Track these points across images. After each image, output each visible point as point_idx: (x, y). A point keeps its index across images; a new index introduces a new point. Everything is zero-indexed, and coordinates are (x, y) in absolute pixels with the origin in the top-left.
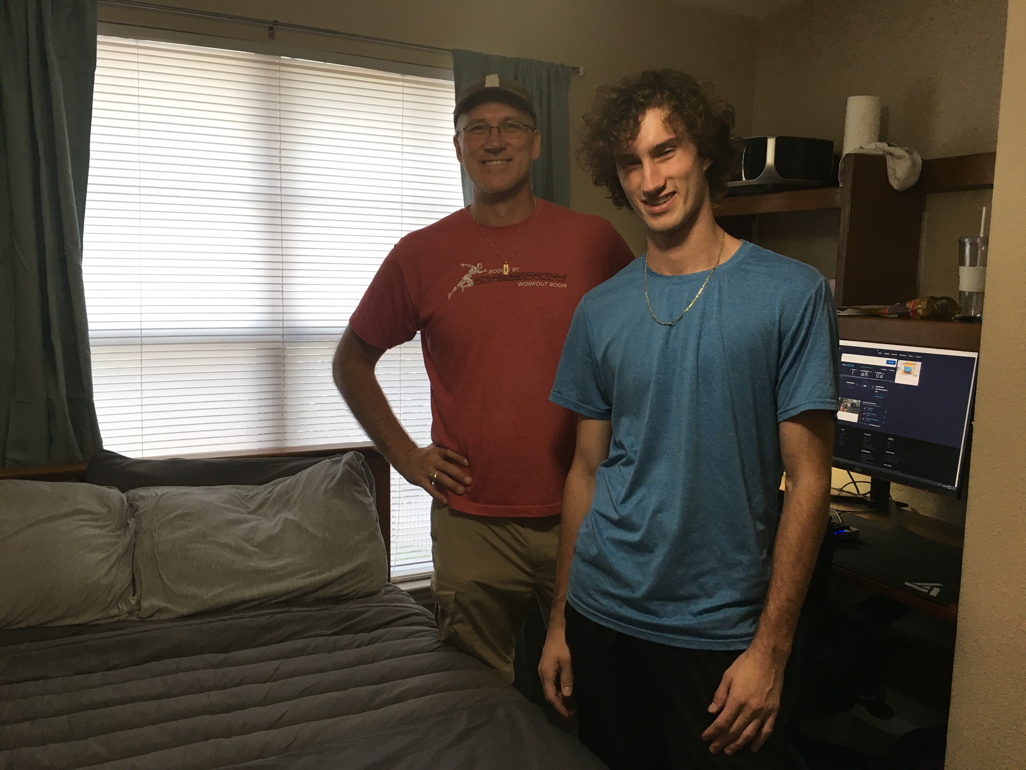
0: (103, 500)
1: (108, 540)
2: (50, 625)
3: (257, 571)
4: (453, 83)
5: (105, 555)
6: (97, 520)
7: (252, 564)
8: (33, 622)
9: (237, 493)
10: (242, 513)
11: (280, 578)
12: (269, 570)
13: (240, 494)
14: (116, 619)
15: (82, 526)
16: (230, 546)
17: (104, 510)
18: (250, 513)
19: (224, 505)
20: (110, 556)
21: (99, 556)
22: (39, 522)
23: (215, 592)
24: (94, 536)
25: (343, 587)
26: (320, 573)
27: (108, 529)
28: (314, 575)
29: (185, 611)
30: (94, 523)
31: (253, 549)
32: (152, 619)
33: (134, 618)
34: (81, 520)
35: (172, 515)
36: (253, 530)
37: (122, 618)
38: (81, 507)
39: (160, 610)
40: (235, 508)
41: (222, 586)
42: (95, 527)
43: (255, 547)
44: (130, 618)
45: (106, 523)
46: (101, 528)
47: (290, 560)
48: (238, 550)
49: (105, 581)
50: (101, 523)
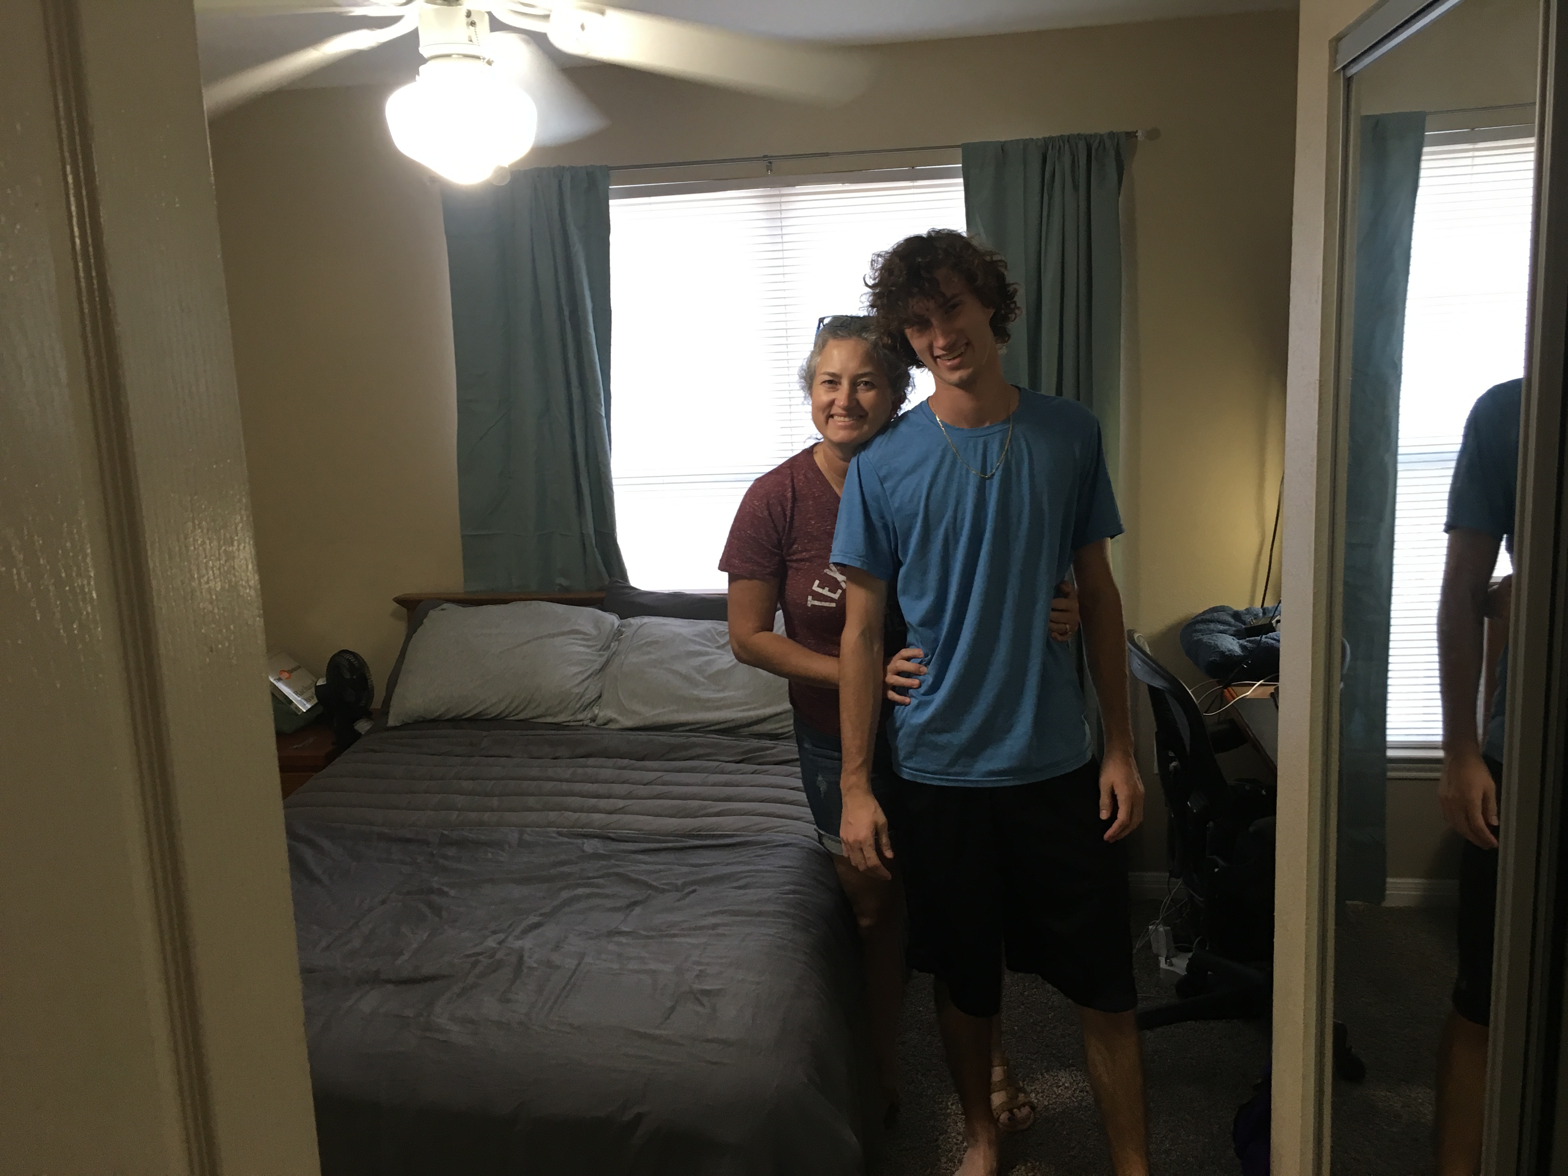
0: (597, 624)
1: (589, 657)
2: (532, 720)
3: (698, 700)
4: (961, 180)
5: (583, 669)
6: (588, 640)
7: (695, 692)
8: (521, 716)
9: (714, 628)
10: (709, 647)
11: (718, 708)
12: (708, 700)
13: (716, 629)
14: (581, 723)
15: (573, 644)
16: (681, 674)
17: (594, 632)
18: (718, 648)
19: (694, 638)
20: (586, 670)
21: (575, 669)
22: (541, 638)
23: (656, 712)
24: (579, 652)
25: (777, 726)
26: (755, 709)
27: (593, 649)
28: (749, 710)
29: (629, 723)
30: (584, 643)
31: (702, 680)
32: (606, 727)
33: (593, 724)
34: (574, 639)
35: (643, 642)
36: (708, 663)
37: (585, 723)
38: (577, 628)
39: (610, 721)
40: (704, 642)
41: (664, 708)
42: (584, 646)
43: (705, 678)
44: (591, 724)
45: (594, 644)
46: (589, 647)
47: (732, 693)
48: (687, 678)
49: (576, 690)
50: (590, 643)
